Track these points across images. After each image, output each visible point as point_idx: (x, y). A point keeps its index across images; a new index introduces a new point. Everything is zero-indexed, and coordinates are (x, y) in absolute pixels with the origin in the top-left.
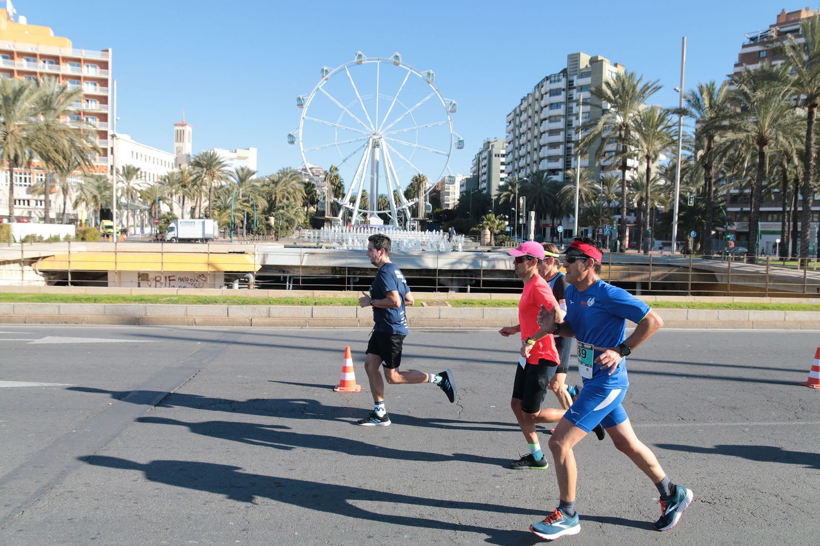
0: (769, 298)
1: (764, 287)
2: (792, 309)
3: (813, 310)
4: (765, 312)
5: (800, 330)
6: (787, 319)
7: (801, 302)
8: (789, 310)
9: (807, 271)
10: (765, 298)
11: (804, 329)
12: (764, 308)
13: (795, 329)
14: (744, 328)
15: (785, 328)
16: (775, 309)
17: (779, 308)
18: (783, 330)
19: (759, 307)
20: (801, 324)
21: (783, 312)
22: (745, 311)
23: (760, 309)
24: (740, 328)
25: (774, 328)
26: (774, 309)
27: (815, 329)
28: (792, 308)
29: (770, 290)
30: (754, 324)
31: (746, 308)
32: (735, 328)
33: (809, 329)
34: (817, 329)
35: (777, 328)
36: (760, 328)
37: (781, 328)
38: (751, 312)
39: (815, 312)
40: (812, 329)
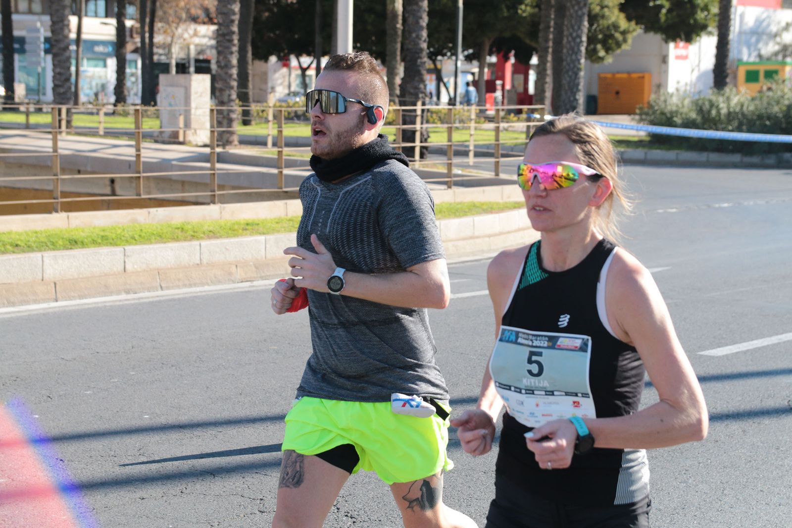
0: (63, 215)
1: (50, 187)
2: (133, 240)
3: (176, 239)
4: (77, 252)
5: (160, 293)
6: (129, 267)
7: (134, 221)
8: (128, 242)
9: (144, 145)
10: (55, 215)
11: (168, 288)
12: (74, 243)
13: (149, 290)
14: (35, 302)
15: (127, 292)
16: (99, 245)
17: (104, 240)
18: (123, 296)
19: (61, 242)
20: (161, 276)
21: (119, 250)
22: (32, 255)
23: (65, 248)
24: (27, 302)
25: (105, 294)
26: (94, 243)
27: (190, 286)
28: (133, 238)
29: (65, 194)
30: (57, 289)
31: (29, 248)
32: (13, 304)
33: (178, 287)
34: (195, 285)
35: (111, 293)
36: (74, 298)
37: (118, 293)
38: (48, 255)
39: (185, 244)
40: (185, 286)
